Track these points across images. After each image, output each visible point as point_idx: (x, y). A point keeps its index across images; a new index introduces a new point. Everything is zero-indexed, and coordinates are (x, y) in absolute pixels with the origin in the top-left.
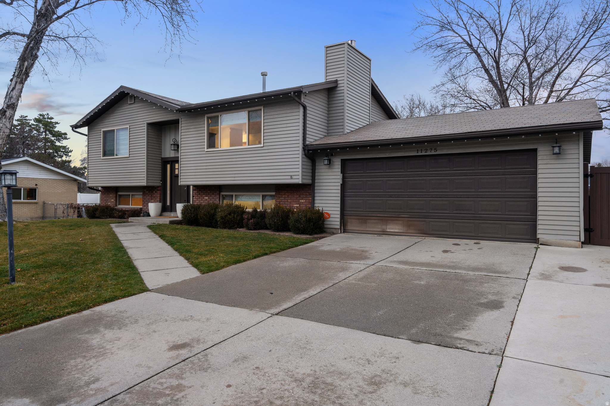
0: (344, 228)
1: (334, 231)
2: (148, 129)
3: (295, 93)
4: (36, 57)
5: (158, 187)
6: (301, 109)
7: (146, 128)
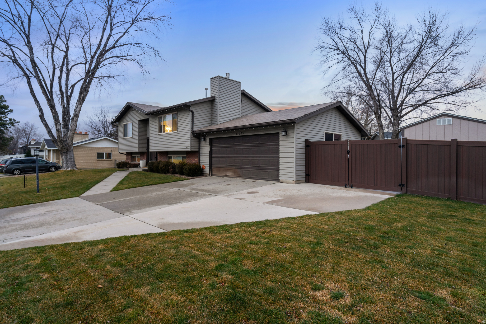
0: (211, 173)
1: (207, 175)
2: (139, 123)
3: (184, 105)
4: (88, 91)
5: (146, 152)
6: (190, 113)
7: (138, 123)
